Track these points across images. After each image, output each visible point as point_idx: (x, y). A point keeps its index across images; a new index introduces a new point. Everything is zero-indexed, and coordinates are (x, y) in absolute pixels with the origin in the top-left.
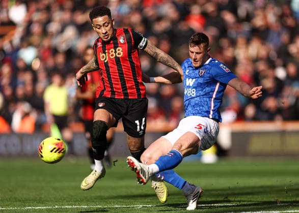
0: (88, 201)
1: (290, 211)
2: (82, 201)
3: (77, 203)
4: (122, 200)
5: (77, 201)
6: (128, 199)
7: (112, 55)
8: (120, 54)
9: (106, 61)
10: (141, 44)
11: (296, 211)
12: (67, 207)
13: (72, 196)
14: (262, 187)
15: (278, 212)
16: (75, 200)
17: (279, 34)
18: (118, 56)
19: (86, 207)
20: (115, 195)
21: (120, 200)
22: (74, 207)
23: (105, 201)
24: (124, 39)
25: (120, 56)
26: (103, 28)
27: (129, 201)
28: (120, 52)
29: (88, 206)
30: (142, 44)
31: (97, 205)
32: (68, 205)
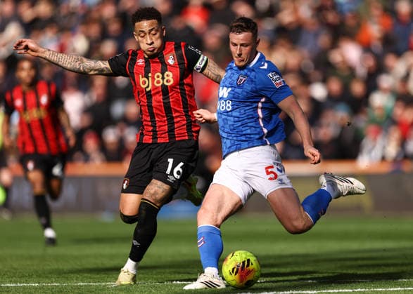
0: (39, 276)
1: (332, 291)
2: (30, 276)
3: (23, 280)
4: (89, 275)
5: (23, 276)
6: (98, 274)
7: (158, 82)
8: (170, 81)
9: (148, 90)
10: (198, 65)
11: (340, 291)
12: (9, 285)
13: (15, 269)
14: (291, 256)
15: (315, 292)
16: (21, 275)
17: (316, 35)
18: (166, 83)
19: (36, 285)
20: (79, 268)
21: (86, 275)
22: (19, 285)
23: (64, 277)
24: (174, 59)
25: (169, 84)
26: (148, 36)
27: (98, 276)
28: (170, 78)
29: (39, 283)
30: (200, 64)
31: (52, 282)
32: (11, 282)
